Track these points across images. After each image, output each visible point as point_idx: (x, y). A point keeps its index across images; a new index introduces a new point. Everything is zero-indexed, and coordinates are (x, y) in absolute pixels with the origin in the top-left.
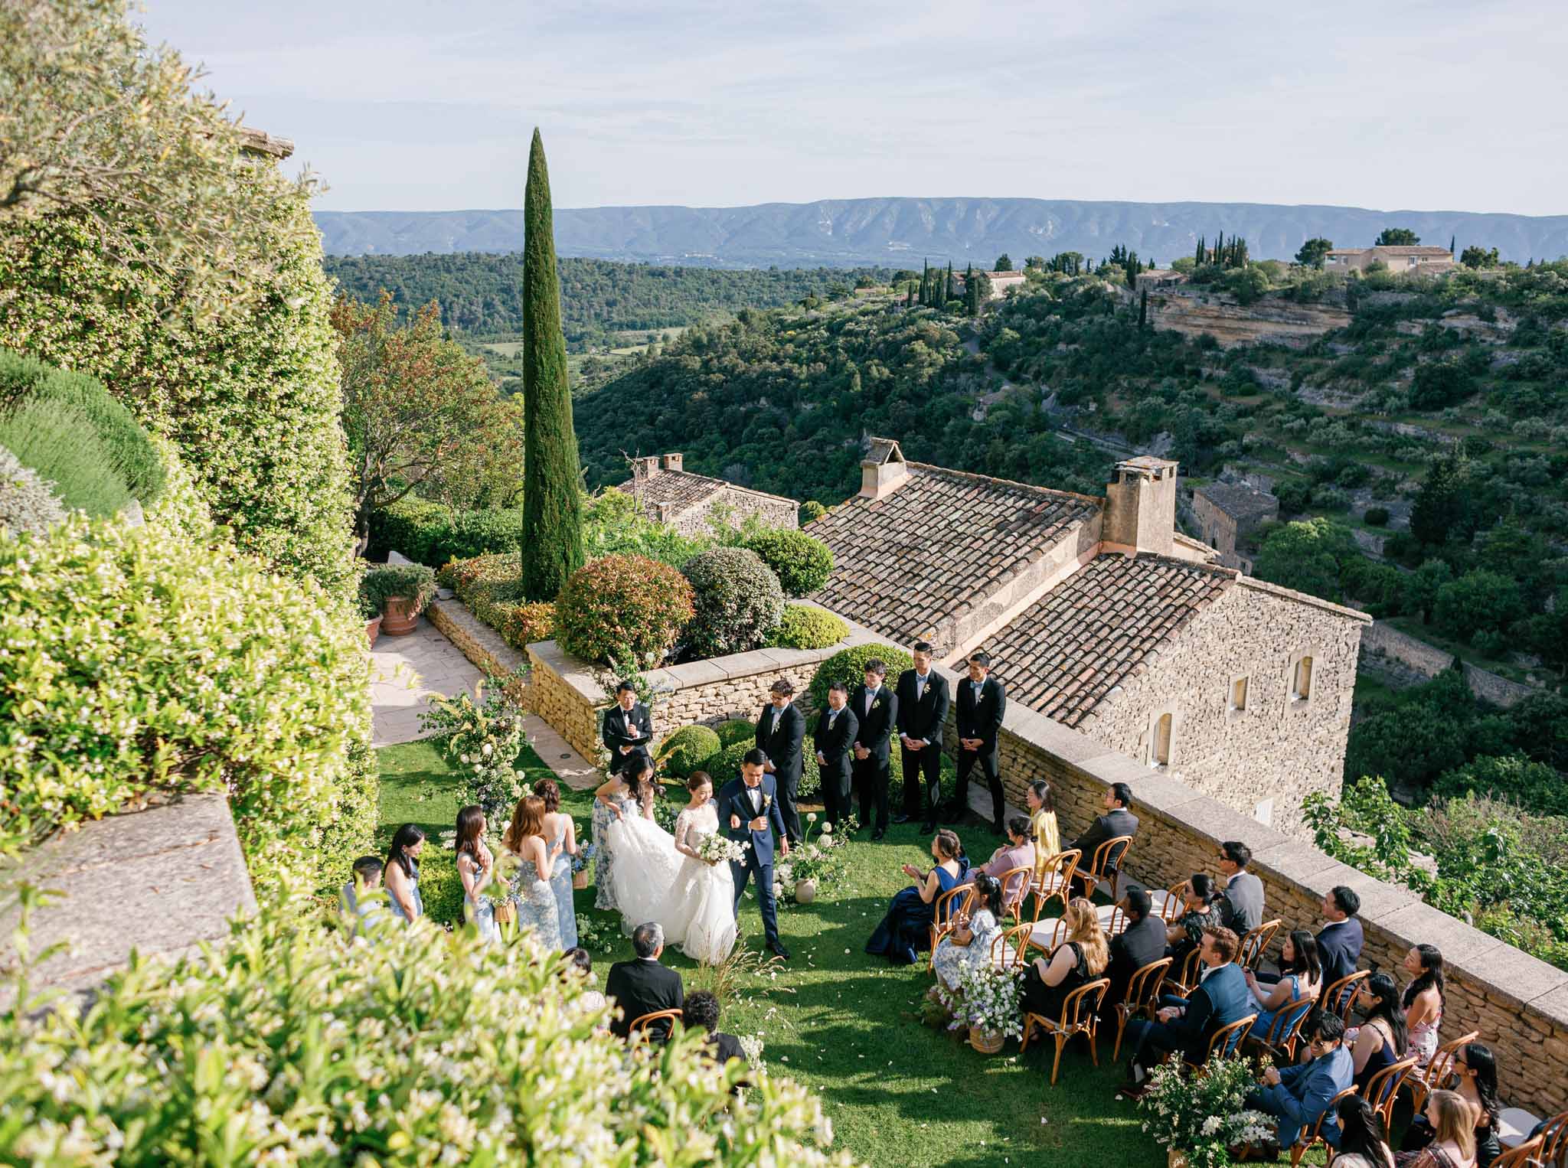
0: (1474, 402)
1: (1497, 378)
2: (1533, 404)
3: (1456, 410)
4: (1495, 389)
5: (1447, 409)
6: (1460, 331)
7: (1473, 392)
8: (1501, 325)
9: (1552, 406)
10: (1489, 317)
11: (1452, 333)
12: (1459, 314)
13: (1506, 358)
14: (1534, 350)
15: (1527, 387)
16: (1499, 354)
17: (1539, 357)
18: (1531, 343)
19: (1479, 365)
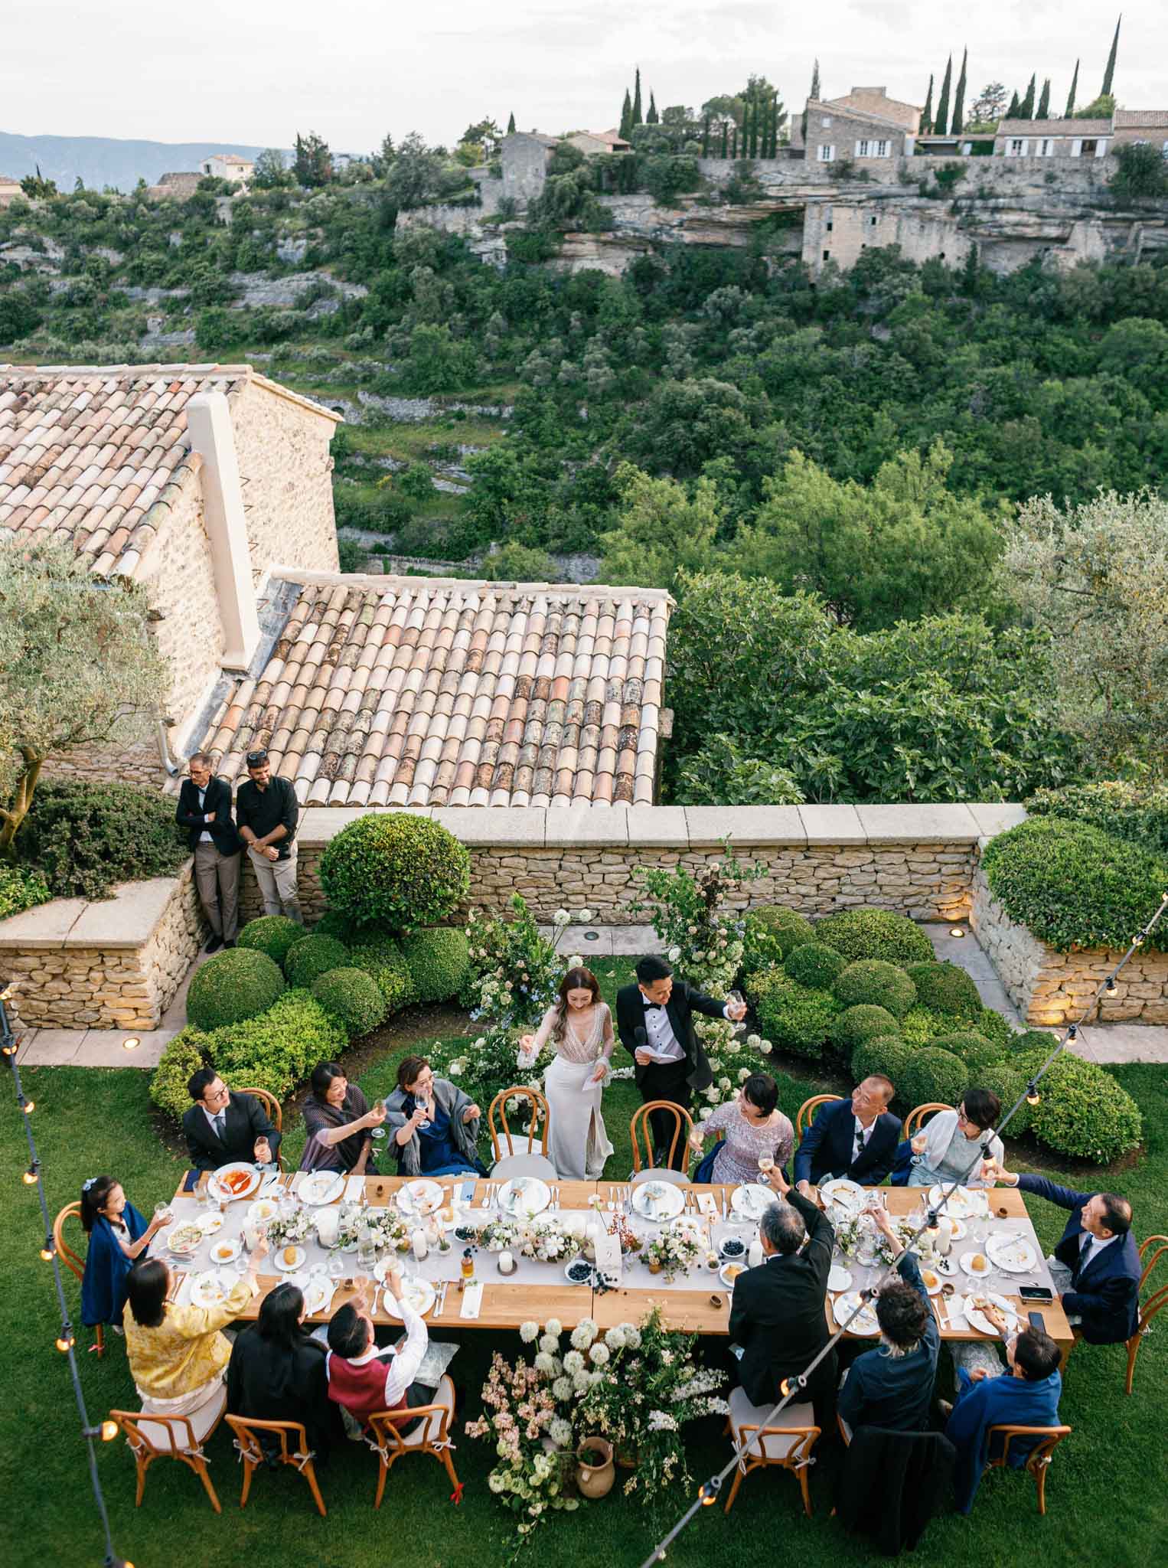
0: (41, 332)
1: (56, 307)
2: (84, 330)
3: (25, 342)
4: (56, 318)
5: (17, 342)
6: (20, 263)
7: (37, 324)
8: (52, 255)
9: (100, 330)
10: (39, 247)
11: (14, 266)
12: (15, 246)
13: (61, 285)
14: (78, 278)
15: (76, 314)
16: (56, 284)
17: (83, 284)
18: (77, 272)
19: (40, 295)
